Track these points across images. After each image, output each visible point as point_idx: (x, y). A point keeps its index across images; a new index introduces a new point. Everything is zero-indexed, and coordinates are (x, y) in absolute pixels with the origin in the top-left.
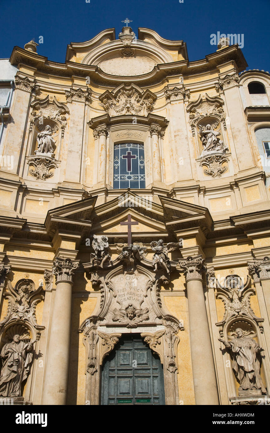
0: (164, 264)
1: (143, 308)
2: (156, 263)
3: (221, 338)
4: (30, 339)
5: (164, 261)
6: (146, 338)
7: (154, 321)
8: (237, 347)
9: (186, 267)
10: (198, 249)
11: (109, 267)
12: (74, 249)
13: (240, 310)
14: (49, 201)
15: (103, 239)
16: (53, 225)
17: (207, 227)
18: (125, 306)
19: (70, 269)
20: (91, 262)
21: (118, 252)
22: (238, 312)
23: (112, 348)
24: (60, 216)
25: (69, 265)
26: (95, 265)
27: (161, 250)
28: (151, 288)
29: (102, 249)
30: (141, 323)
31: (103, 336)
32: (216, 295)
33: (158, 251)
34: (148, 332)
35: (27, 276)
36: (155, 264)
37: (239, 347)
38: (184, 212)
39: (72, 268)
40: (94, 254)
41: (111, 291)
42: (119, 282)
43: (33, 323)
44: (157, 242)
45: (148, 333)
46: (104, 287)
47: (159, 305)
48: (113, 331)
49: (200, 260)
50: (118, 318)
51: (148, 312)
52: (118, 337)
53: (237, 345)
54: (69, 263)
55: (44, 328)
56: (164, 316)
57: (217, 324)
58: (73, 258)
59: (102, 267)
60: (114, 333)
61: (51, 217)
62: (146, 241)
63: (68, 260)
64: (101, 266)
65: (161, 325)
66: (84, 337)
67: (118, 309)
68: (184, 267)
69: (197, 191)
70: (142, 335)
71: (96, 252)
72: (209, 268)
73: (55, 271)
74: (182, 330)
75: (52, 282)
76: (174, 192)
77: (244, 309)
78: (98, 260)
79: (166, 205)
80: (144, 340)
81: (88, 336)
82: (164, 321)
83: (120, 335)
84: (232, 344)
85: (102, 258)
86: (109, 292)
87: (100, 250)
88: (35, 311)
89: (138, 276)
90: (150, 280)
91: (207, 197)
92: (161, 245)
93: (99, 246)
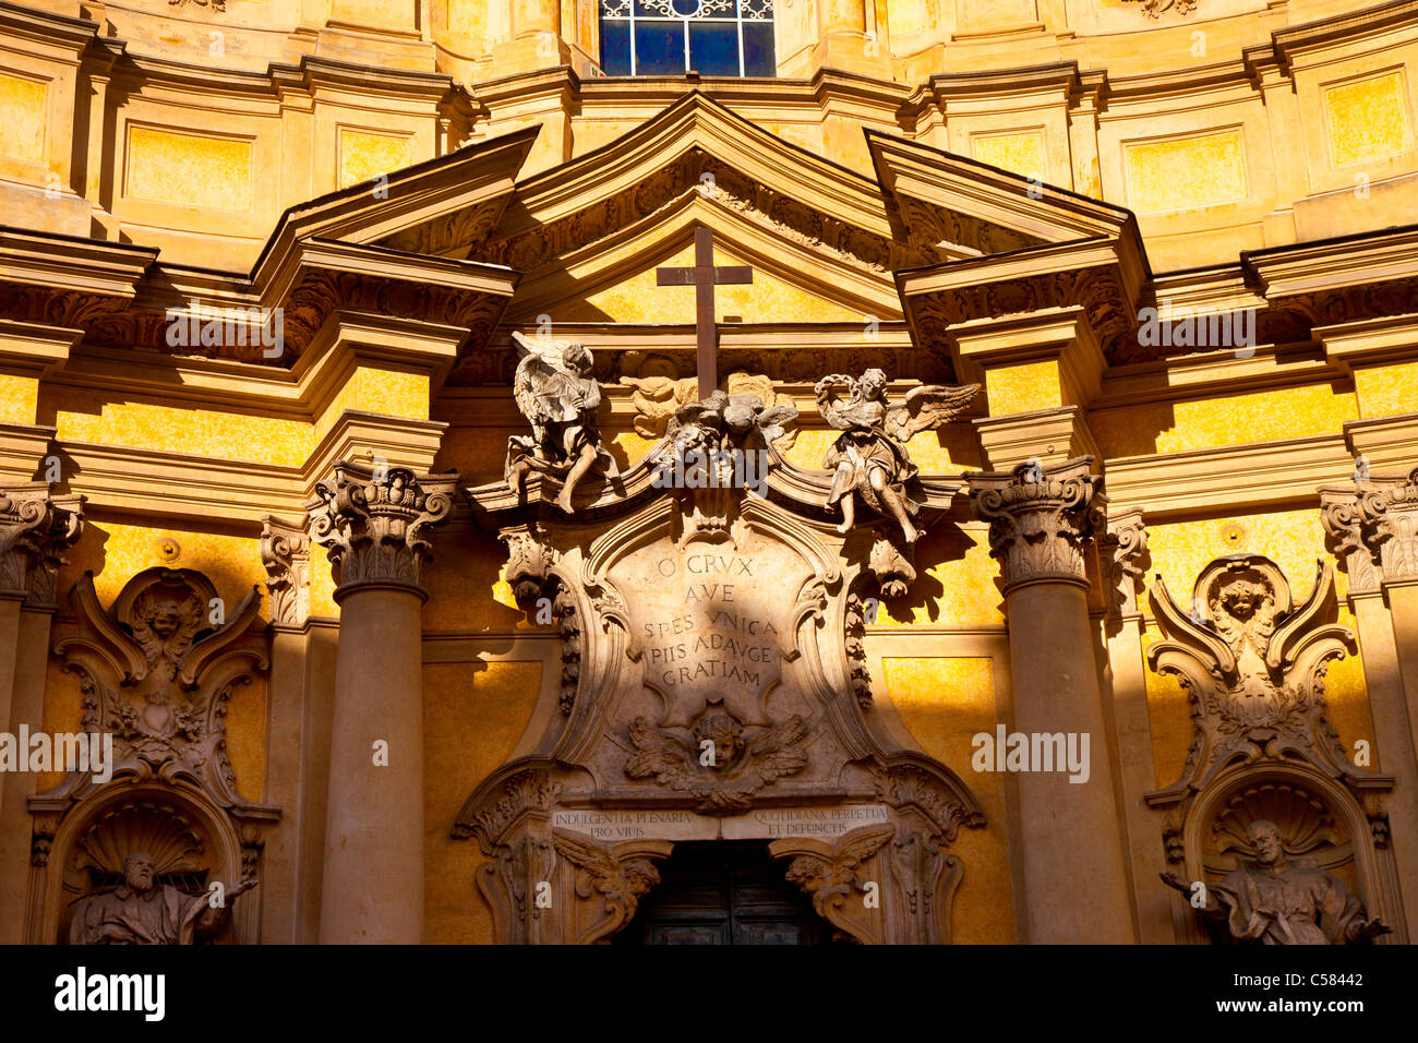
0: (891, 497)
1: (778, 717)
2: (850, 491)
3: (1173, 870)
4: (207, 871)
5: (891, 479)
6: (798, 861)
7: (835, 780)
8: (1254, 914)
9: (1009, 516)
10: (1070, 424)
11: (602, 509)
12: (422, 413)
13: (1272, 733)
14: (254, 137)
15: (570, 361)
16: (306, 285)
17: (1118, 304)
18: (685, 704)
19: (409, 520)
20: (514, 484)
21: (644, 424)
22: (1262, 744)
23: (626, 915)
24: (349, 238)
25: (405, 501)
26: (535, 496)
27: (875, 424)
28: (818, 616)
29: (570, 414)
30: (769, 793)
31: (582, 856)
32: (1152, 655)
33: (859, 428)
34: (806, 835)
35: (170, 552)
36: (843, 496)
37: (1263, 915)
38: (1003, 228)
39: (417, 517)
40: (527, 441)
41: (614, 627)
42: (654, 586)
43: (220, 793)
44: (850, 381)
45: (806, 840)
46: (577, 609)
47: (860, 704)
48: (628, 831)
49: (1081, 482)
50: (656, 767)
51: (804, 735)
52: (656, 861)
53: (1255, 902)
54: (402, 489)
55: (276, 817)
56: (887, 760)
57: (1155, 797)
58: (421, 464)
59: (570, 510)
60: (636, 842)
61: (299, 247)
62: (792, 368)
63: (397, 476)
64: (565, 501)
65: (869, 799)
66: (483, 859)
67: (651, 719)
68: (995, 515)
69: (1059, 96)
70: (774, 849)
71: (539, 432)
72: (1117, 517)
73: (322, 526)
74: (973, 828)
75: (304, 580)
76: (936, 95)
77: (1292, 727)
78: (550, 471)
79: (904, 185)
80: (788, 874)
81: (507, 856)
82: (887, 785)
83: (668, 850)
84: (1228, 899)
85: (568, 462)
86: (606, 632)
87: (557, 420)
88: (224, 732)
89: (752, 555)
90: (814, 576)
91: (1112, 132)
92: (877, 395)
93: (555, 404)
